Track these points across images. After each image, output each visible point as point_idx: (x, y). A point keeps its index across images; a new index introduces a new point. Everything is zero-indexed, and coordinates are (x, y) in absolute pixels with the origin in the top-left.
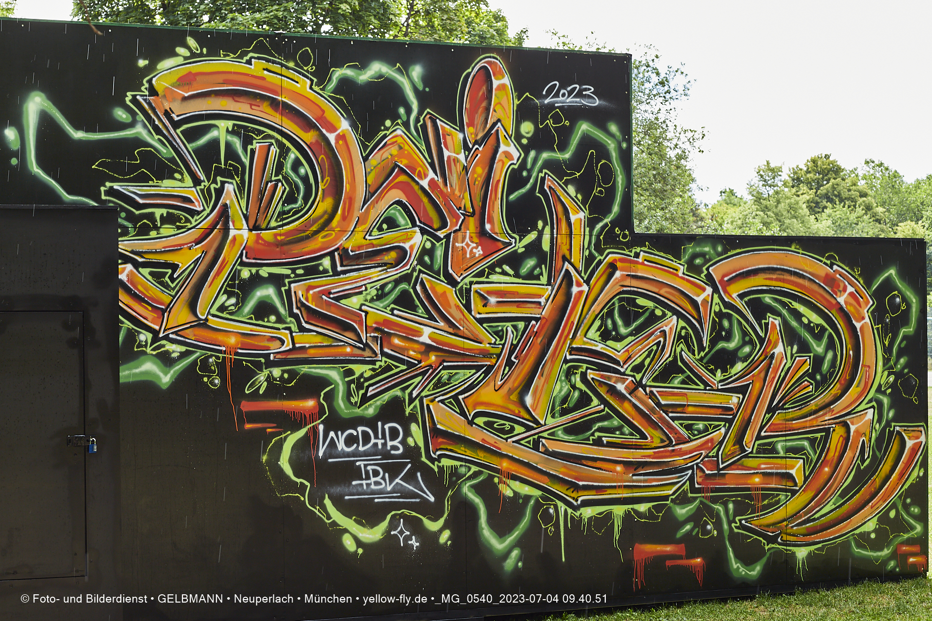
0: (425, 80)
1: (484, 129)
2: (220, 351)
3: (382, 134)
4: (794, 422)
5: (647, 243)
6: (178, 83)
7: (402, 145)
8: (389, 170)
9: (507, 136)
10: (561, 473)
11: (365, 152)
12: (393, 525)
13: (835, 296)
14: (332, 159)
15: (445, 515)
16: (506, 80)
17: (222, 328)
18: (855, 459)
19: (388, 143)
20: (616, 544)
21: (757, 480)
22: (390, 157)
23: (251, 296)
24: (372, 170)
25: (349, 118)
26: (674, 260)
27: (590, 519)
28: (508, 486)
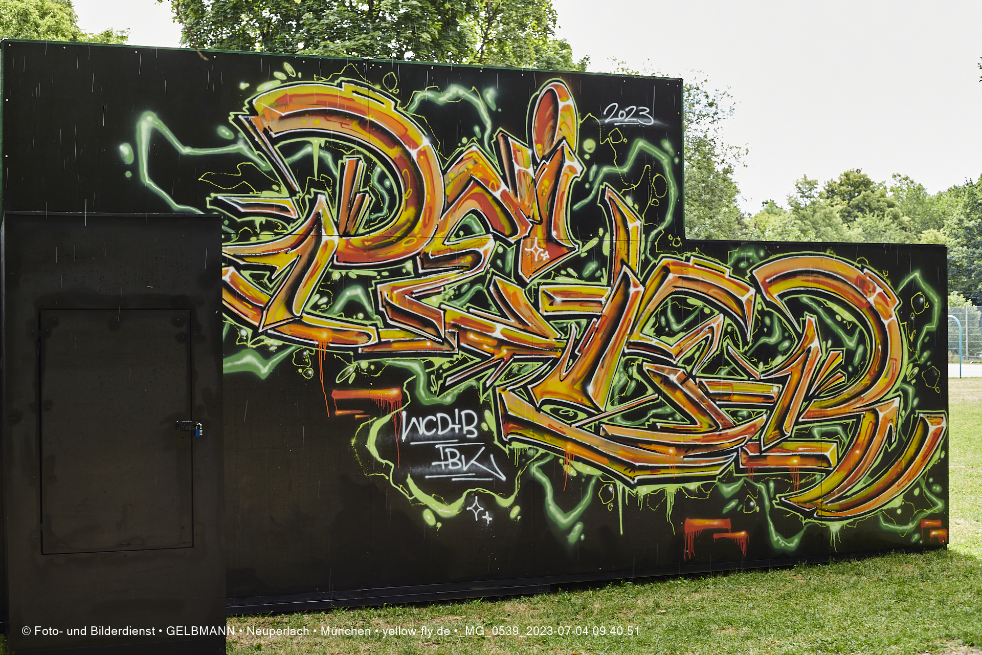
0: (498, 101)
1: (550, 146)
2: (313, 345)
3: (459, 150)
4: (828, 409)
5: (697, 248)
6: (276, 104)
7: (477, 160)
8: (465, 182)
9: (571, 152)
10: (619, 455)
11: (444, 166)
12: (468, 502)
13: (865, 296)
14: (414, 173)
15: (516, 493)
16: (571, 102)
17: (315, 325)
18: (883, 443)
19: (465, 158)
20: (669, 519)
21: (795, 461)
22: (466, 170)
23: (341, 295)
24: (450, 182)
25: (430, 135)
26: (721, 263)
27: (645, 496)
28: (572, 466)
